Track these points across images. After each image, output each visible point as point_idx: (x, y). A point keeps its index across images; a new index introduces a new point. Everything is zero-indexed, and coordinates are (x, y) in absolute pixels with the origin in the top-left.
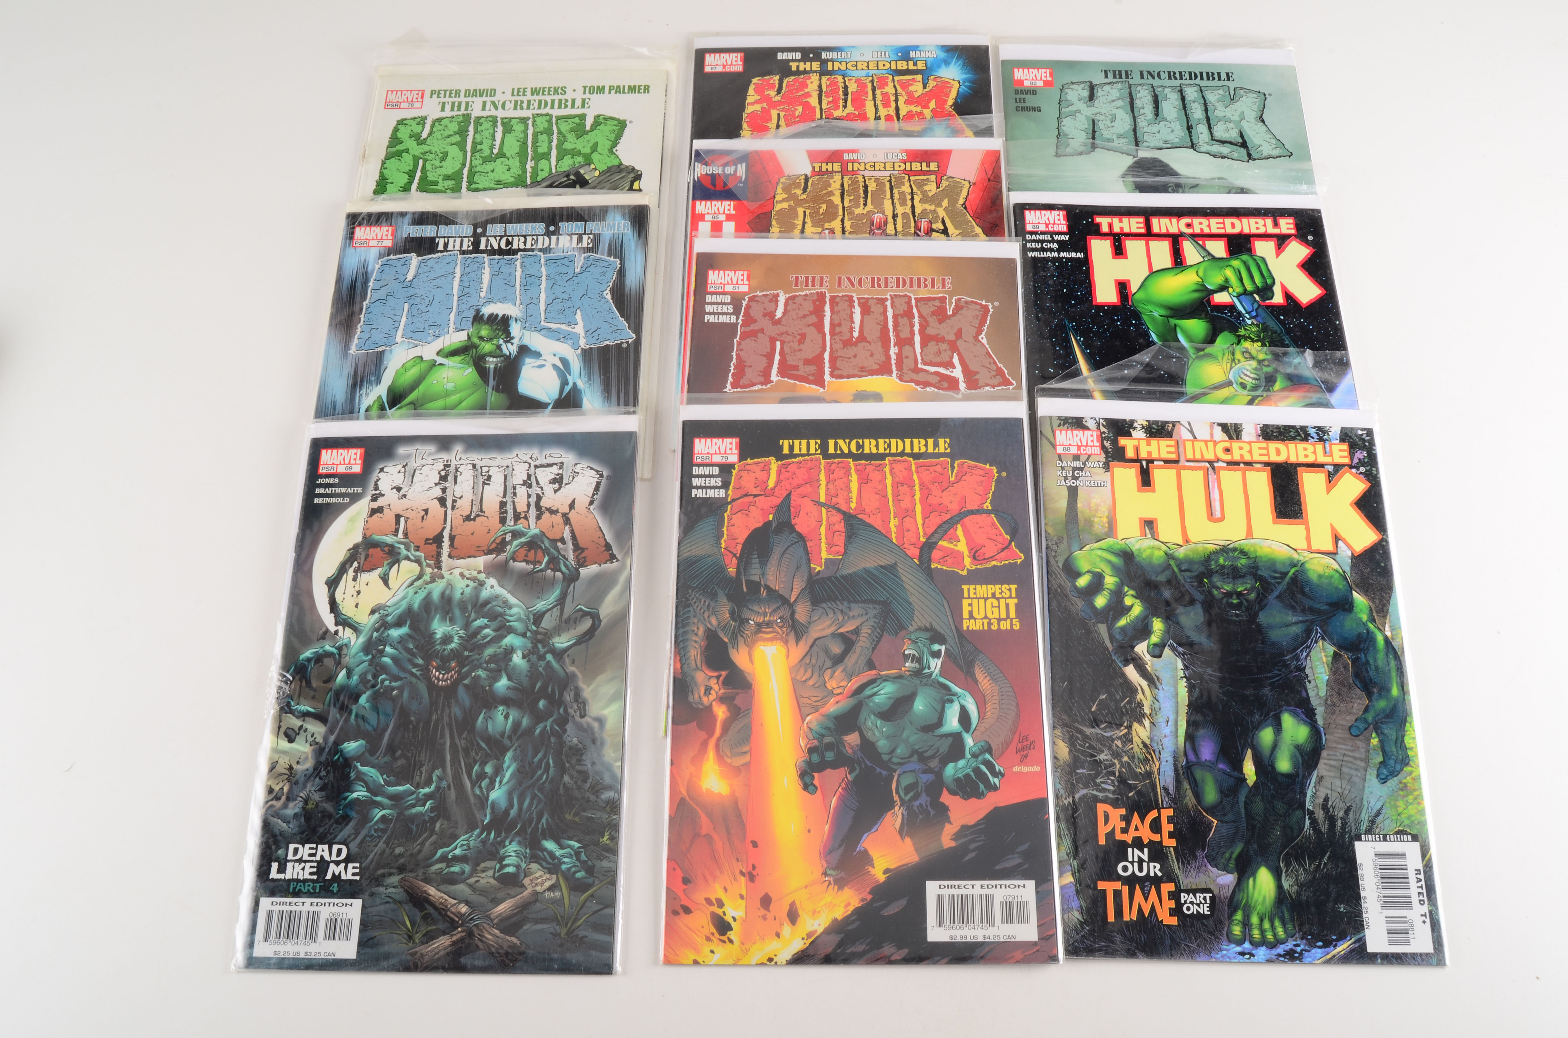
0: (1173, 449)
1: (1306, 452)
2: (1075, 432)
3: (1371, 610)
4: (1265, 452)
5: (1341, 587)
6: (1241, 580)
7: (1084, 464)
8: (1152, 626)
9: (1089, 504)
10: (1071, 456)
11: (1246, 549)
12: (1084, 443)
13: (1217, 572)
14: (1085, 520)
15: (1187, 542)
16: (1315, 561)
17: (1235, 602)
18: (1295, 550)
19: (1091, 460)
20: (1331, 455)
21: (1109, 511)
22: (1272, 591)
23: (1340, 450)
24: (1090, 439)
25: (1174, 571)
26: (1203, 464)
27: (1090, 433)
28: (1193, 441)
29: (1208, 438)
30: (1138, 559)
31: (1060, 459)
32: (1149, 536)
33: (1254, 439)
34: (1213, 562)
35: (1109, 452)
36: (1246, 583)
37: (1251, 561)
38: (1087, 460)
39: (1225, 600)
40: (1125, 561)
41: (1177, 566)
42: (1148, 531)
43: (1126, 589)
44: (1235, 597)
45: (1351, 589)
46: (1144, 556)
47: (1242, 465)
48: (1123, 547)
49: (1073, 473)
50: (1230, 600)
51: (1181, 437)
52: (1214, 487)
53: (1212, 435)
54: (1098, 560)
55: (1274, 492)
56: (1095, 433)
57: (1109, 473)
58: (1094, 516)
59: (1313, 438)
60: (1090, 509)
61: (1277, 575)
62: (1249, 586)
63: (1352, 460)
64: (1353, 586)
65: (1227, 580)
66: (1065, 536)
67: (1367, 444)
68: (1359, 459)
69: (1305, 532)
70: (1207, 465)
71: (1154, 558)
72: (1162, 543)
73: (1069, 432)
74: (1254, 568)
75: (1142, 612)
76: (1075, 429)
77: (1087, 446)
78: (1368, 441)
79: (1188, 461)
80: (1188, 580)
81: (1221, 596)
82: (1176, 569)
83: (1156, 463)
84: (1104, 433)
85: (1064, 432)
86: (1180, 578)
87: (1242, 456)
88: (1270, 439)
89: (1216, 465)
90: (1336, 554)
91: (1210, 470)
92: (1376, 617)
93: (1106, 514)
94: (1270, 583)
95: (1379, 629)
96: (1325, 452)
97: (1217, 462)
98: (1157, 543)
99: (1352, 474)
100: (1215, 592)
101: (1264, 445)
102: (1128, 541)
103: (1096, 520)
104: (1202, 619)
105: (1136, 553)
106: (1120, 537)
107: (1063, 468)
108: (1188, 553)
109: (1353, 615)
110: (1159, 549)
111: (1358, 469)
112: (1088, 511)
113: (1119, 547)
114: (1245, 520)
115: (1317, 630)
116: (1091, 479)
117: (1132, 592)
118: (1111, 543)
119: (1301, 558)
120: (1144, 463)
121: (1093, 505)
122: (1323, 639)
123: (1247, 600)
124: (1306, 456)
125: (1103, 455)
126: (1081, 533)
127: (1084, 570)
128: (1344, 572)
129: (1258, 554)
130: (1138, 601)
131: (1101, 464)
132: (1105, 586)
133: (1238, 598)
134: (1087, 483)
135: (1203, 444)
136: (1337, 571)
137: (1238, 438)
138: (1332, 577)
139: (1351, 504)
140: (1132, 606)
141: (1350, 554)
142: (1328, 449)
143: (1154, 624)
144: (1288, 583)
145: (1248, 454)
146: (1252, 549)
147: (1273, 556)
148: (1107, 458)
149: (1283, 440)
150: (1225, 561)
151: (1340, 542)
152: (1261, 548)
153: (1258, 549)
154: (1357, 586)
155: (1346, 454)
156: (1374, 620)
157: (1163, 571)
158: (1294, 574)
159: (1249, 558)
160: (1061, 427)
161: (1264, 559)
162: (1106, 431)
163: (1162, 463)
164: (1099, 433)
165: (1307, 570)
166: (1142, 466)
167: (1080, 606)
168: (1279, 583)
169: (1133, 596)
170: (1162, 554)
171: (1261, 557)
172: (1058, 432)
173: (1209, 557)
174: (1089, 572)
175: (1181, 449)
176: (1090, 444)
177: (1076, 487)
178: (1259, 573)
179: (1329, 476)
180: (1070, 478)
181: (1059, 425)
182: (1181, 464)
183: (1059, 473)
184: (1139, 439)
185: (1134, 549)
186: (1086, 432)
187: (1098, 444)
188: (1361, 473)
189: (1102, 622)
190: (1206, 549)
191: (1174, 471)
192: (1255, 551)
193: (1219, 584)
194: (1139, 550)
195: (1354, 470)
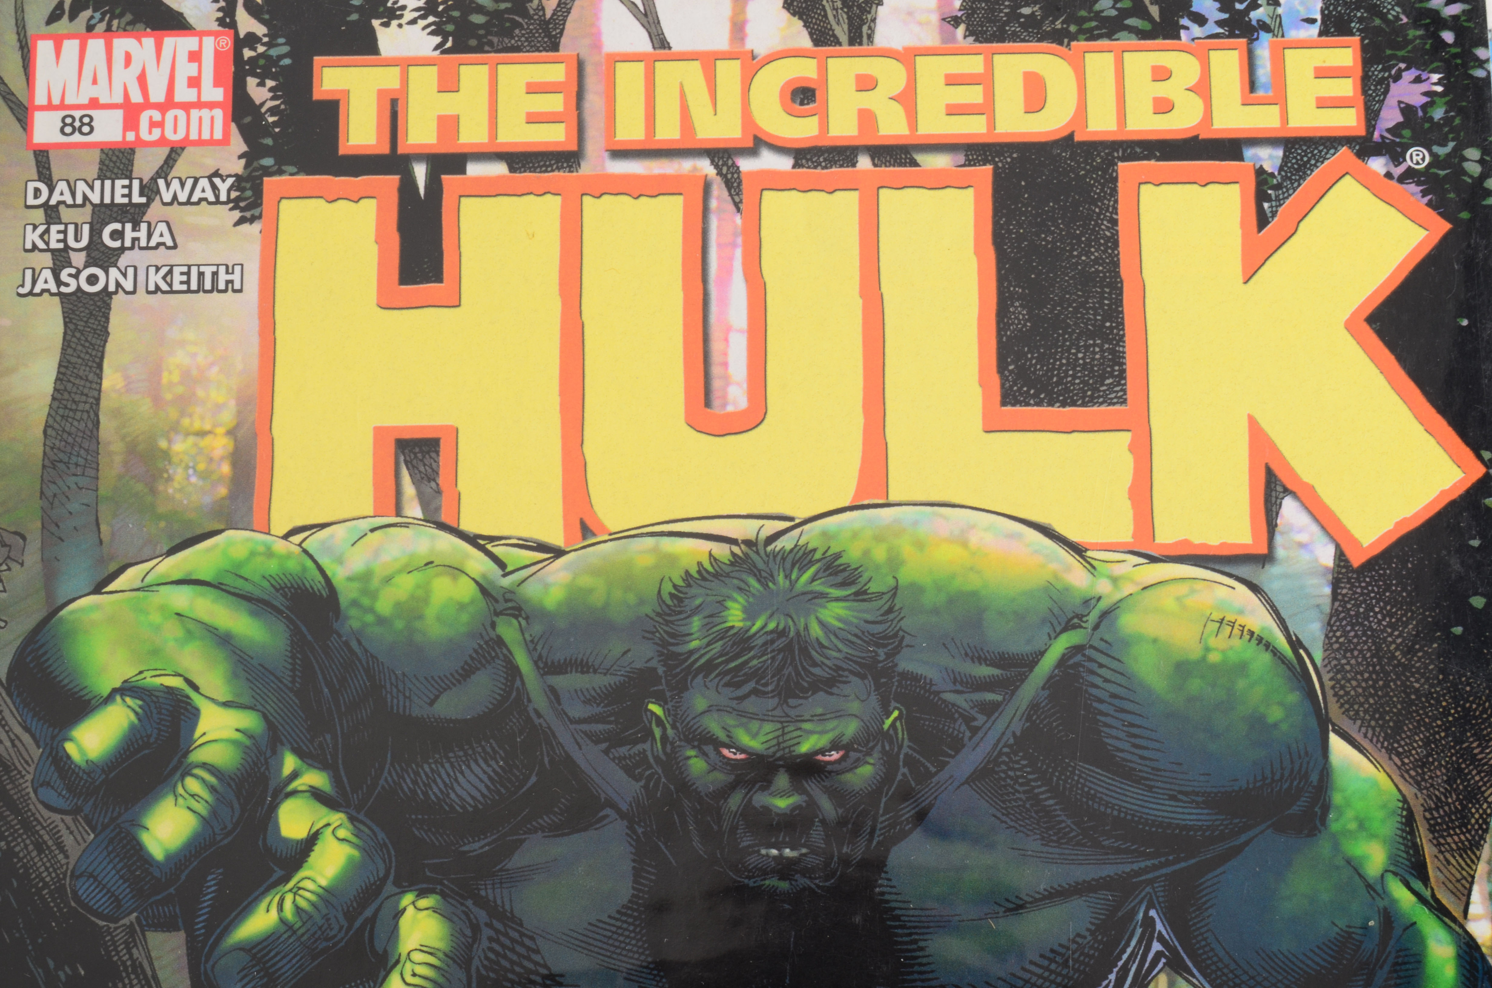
0: (555, 103)
1: (1162, 89)
2: (122, 44)
3: (1409, 821)
4: (973, 95)
5: (1275, 714)
6: (817, 703)
7: (149, 190)
8: (394, 932)
9: (156, 372)
10: (95, 155)
11: (853, 555)
12: (157, 95)
13: (709, 667)
14: (132, 449)
15: (586, 531)
16: (1167, 598)
17: (782, 803)
18: (1077, 550)
19: (181, 168)
20: (1280, 99)
21: (243, 402)
22: (957, 745)
23: (1322, 73)
24: (186, 70)
25: (513, 670)
26: (685, 165)
27: (185, 44)
28: (649, 62)
29: (721, 42)
30: (354, 620)
31: (45, 175)
32: (413, 510)
33: (930, 38)
34: (696, 623)
35: (267, 130)
36: (839, 715)
37: (870, 611)
38: (165, 170)
39: (735, 801)
40: (295, 634)
41: (531, 646)
42: (409, 489)
43: (290, 762)
44: (782, 780)
45: (1324, 724)
46: (384, 606)
47: (864, 162)
48: (292, 565)
49: (96, 233)
50: (761, 799)
51: (597, 45)
52: (726, 271)
53: (738, 29)
54: (172, 632)
55: (1001, 279)
56: (209, 43)
57: (255, 228)
58: (174, 429)
59: (1200, 20)
60: (157, 400)
61: (985, 671)
62: (851, 728)
63: (1371, 115)
64: (1335, 711)
65: (751, 705)
66: (34, 528)
67: (1448, 37)
68: (1407, 110)
69: (1126, 464)
70: (705, 167)
71: (431, 612)
72: (472, 540)
73: (96, 46)
74: (879, 640)
75: (352, 869)
76: (125, 31)
77: (169, 104)
78: (1454, 23)
79: (620, 153)
80: (577, 711)
81: (721, 778)
82: (523, 661)
83: (474, 169)
84: (251, 40)
85: (71, 47)
86: (539, 700)
87: (867, 118)
88: (1000, 37)
89: (745, 165)
90: (1266, 559)
91: (719, 190)
92: (1429, 850)
93: (228, 417)
94: (948, 712)
95: (1440, 911)
96: (1252, 85)
97: (752, 151)
98: (446, 542)
99: (1367, 182)
100: (697, 765)
101: (974, 64)
102: (314, 542)
103: (180, 446)
104: (625, 891)
105: (347, 592)
106: (280, 524)
107: (52, 213)
108: (586, 581)
109: (1323, 847)
110: (456, 570)
111: (1397, 158)
112: (145, 407)
113: (272, 567)
114: (858, 420)
115: (1148, 923)
116: (173, 257)
117: (315, 778)
118: (239, 553)
119: (1103, 587)
120: (420, 172)
121: (170, 376)
122: (1176, 966)
123: (838, 795)
124: (1163, 106)
125: (238, 145)
126: (105, 512)
127: (105, 684)
128: (1296, 644)
129: (906, 576)
130: (337, 818)
131: (223, 187)
132: (198, 756)
133: (797, 788)
134: (156, 278)
135: (694, 69)
136: (1264, 643)
137: (855, 38)
138: (1242, 668)
139: (1349, 326)
140: (312, 840)
141: (1326, 556)
142: (1264, 71)
143: (405, 922)
144: (1034, 707)
145: (898, 109)
146: (880, 554)
147: (973, 583)
148: (249, 157)
149: (1060, 37)
150: (750, 614)
151: (1289, 509)
152: (920, 545)
153: (906, 549)
154: (1349, 705)
155: (1346, 87)
156: (1419, 870)
157: (467, 672)
158: (1062, 662)
159: (861, 595)
160: (63, 26)
161: (929, 599)
162: (260, 30)
163: (500, 169)
164: (226, 42)
165: (1126, 643)
166: (408, 184)
167: (74, 850)
168: (990, 709)
169: (316, 794)
170: (465, 590)
171: (917, 589)
172: (44, 49)
173: (679, 596)
174: (126, 689)
175: (594, 101)
176: (184, 94)
177: (106, 295)
178: (906, 663)
179: (1261, 196)
180: (78, 259)
181: (54, 17)
182: (586, 168)
183: (33, 237)
184: (405, 64)
185: (338, 574)
186: (170, 42)
187: (215, 94)
188: (1410, 175)
189: (168, 926)
190: (672, 559)
191: (553, 204)
192: (894, 562)
193: (714, 726)
194: (365, 577)
195: (1378, 165)
